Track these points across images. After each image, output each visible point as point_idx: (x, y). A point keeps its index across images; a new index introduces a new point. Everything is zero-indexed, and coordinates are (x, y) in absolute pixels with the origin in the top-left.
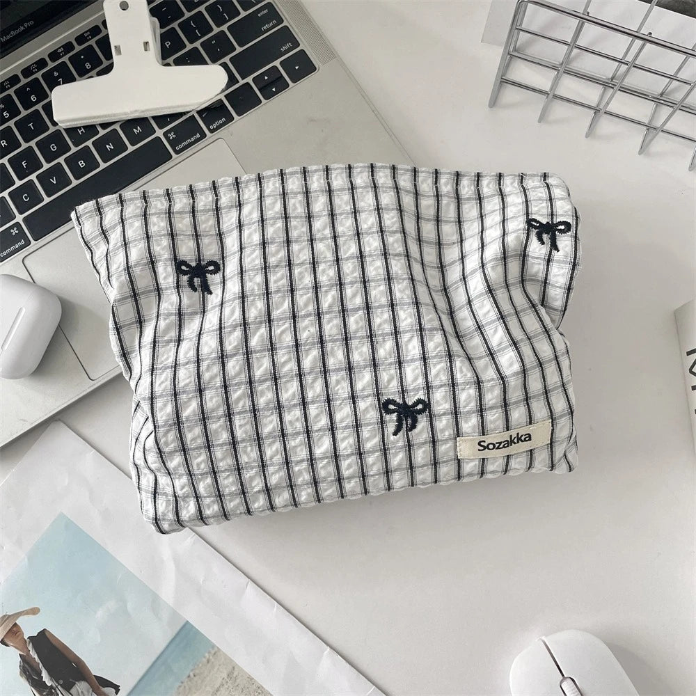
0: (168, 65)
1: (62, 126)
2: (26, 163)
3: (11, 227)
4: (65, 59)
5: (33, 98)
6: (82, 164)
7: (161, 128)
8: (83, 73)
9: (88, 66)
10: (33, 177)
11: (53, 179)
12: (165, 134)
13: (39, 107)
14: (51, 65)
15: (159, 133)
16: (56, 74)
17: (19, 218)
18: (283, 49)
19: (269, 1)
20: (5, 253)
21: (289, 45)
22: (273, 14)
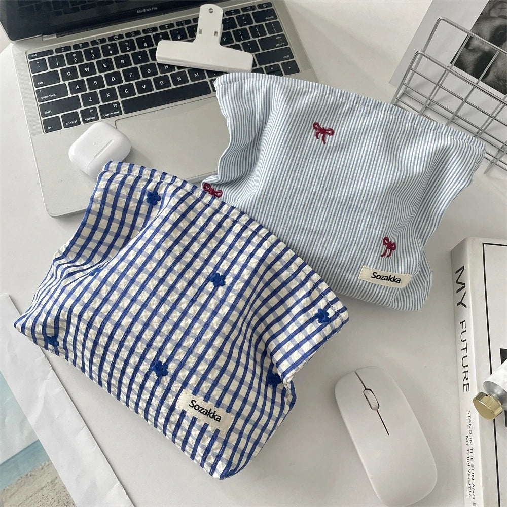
1: (158, 61)
2: (132, 74)
3: (114, 103)
4: (168, 31)
5: (145, 44)
6: (162, 83)
7: (209, 77)
8: (175, 38)
9: (179, 37)
10: (134, 82)
11: (144, 86)
12: (211, 81)
13: (147, 50)
14: (160, 31)
15: (208, 79)
16: (161, 36)
17: (120, 100)
18: (285, 57)
19: (283, 33)
20: (106, 115)
21: (288, 56)
22: (284, 39)
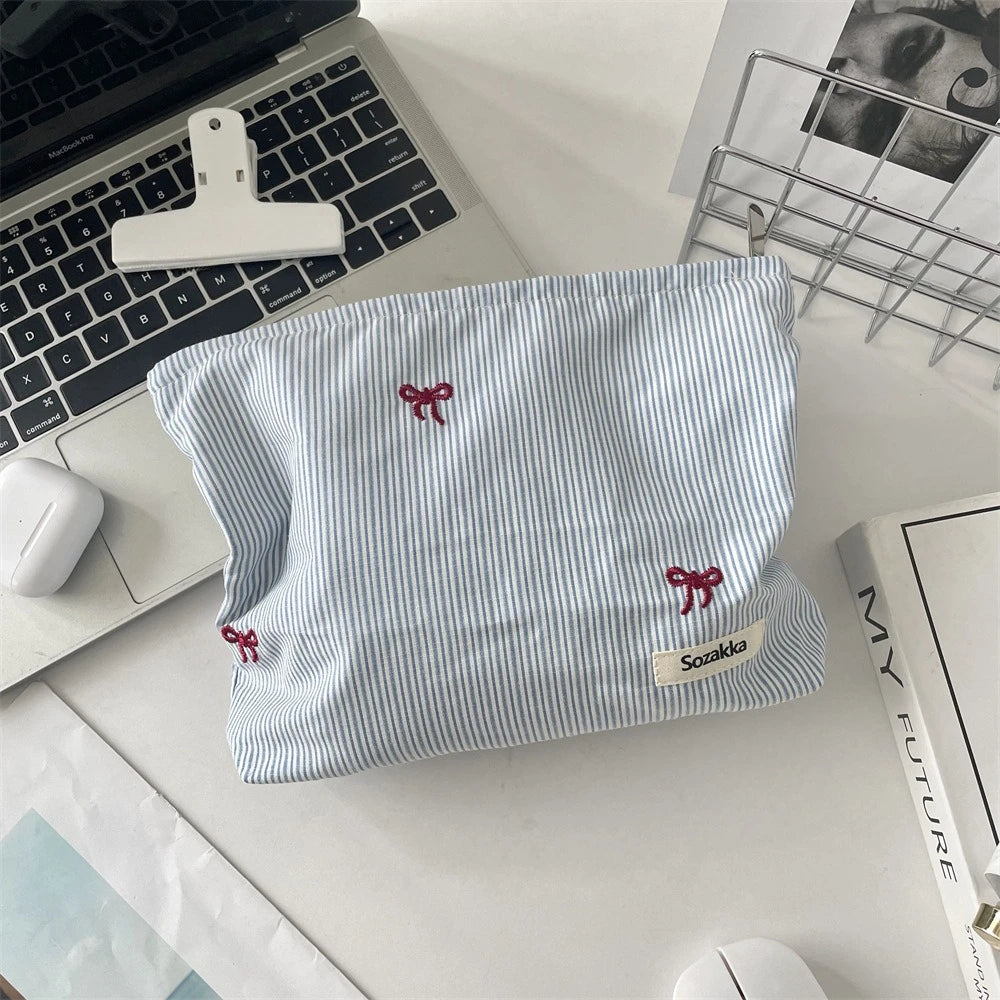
0: (265, 200)
1: (122, 269)
2: (69, 315)
3: (45, 396)
4: (132, 185)
5: (86, 232)
6: (144, 319)
7: (251, 278)
8: (154, 204)
9: (161, 195)
10: (78, 333)
11: (105, 337)
12: (256, 287)
13: (92, 244)
14: (112, 191)
15: (249, 285)
16: (118, 203)
17: (56, 385)
18: (415, 187)
19: (399, 126)
20: (33, 430)
21: (423, 183)
22: (404, 143)
